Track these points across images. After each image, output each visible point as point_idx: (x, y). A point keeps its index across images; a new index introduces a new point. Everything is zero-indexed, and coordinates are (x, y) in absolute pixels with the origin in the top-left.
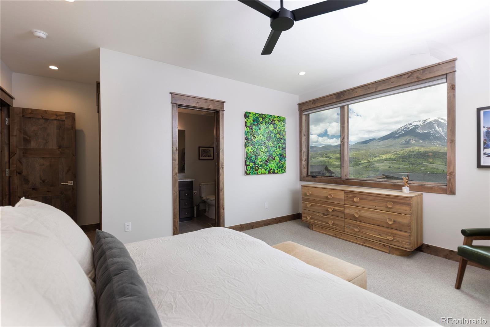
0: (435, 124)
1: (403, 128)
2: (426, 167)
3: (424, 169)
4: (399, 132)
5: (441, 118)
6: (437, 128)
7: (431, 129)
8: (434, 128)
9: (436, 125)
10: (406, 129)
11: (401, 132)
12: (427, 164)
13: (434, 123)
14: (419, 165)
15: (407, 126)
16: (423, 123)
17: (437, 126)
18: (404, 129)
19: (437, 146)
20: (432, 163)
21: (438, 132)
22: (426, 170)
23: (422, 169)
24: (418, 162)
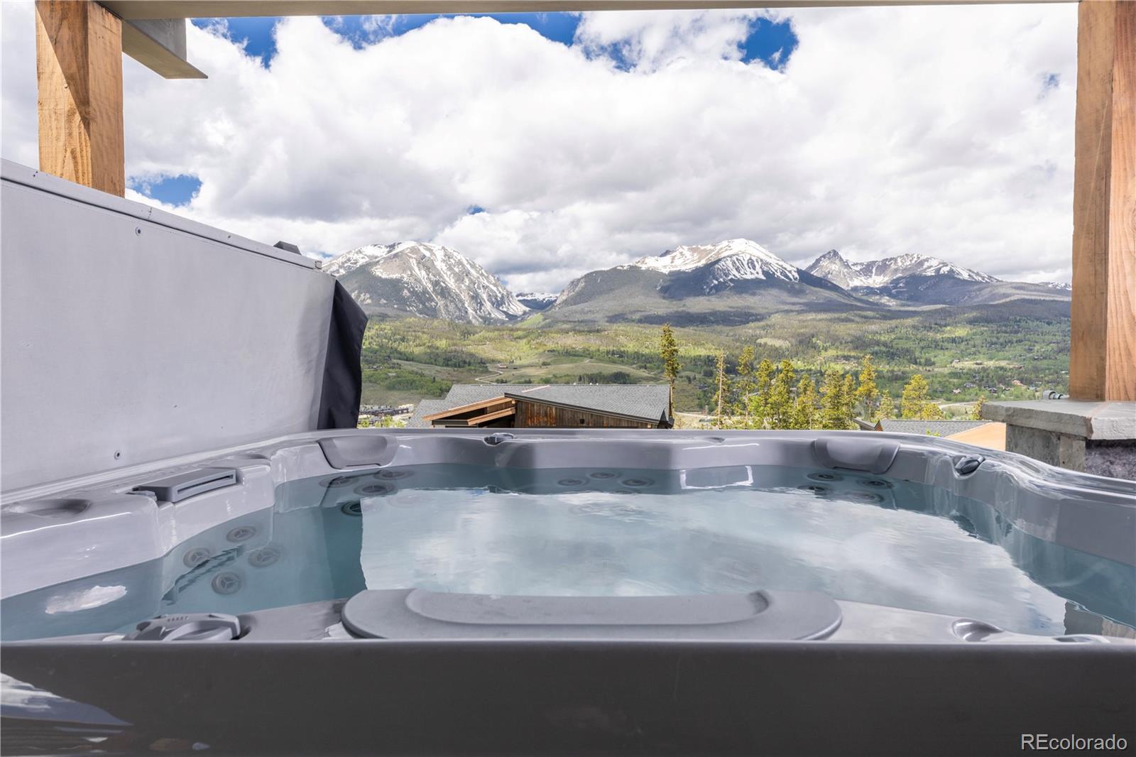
0: (412, 258)
1: (344, 260)
2: (397, 370)
3: (394, 374)
4: (331, 270)
5: (424, 245)
6: (416, 268)
7: (404, 271)
8: (411, 269)
9: (415, 261)
10: (349, 264)
11: (338, 271)
12: (399, 361)
13: (410, 257)
14: (384, 364)
15: (351, 256)
16: (389, 252)
17: (416, 265)
18: (346, 262)
19: (418, 315)
20: (410, 360)
21: (418, 281)
22: (398, 377)
23: (390, 374)
24: (380, 355)
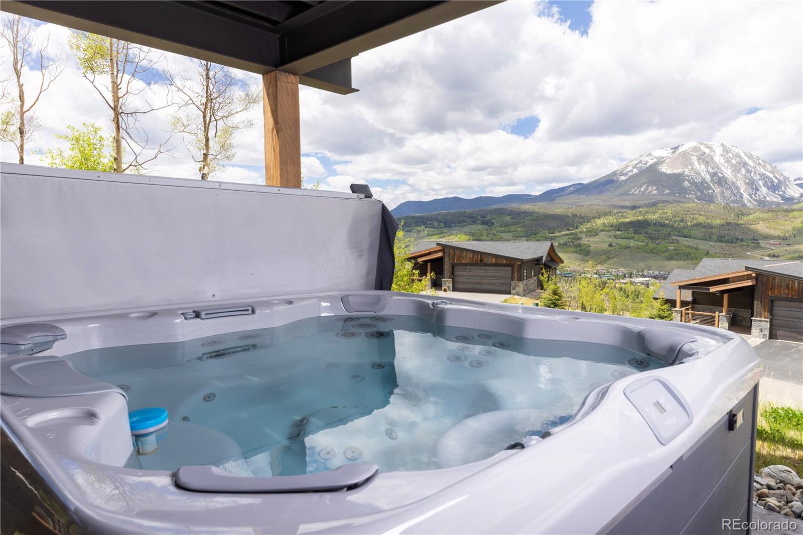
0: (693, 155)
1: (637, 162)
2: (676, 245)
3: (673, 248)
4: (627, 170)
5: (705, 144)
6: (697, 164)
7: (686, 166)
8: (692, 164)
9: (695, 158)
10: (641, 165)
11: (632, 171)
12: (678, 238)
13: (691, 155)
14: (665, 240)
15: (642, 159)
16: (673, 152)
17: (696, 161)
18: (638, 164)
19: (696, 201)
20: (687, 237)
21: (699, 174)
22: (676, 250)
23: (669, 248)
24: (662, 233)
